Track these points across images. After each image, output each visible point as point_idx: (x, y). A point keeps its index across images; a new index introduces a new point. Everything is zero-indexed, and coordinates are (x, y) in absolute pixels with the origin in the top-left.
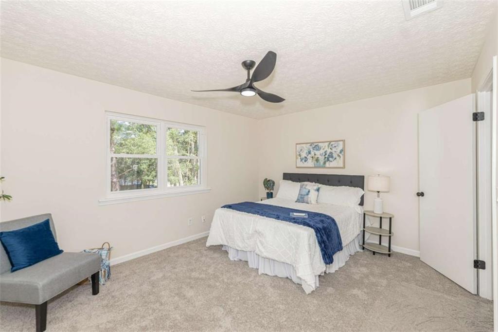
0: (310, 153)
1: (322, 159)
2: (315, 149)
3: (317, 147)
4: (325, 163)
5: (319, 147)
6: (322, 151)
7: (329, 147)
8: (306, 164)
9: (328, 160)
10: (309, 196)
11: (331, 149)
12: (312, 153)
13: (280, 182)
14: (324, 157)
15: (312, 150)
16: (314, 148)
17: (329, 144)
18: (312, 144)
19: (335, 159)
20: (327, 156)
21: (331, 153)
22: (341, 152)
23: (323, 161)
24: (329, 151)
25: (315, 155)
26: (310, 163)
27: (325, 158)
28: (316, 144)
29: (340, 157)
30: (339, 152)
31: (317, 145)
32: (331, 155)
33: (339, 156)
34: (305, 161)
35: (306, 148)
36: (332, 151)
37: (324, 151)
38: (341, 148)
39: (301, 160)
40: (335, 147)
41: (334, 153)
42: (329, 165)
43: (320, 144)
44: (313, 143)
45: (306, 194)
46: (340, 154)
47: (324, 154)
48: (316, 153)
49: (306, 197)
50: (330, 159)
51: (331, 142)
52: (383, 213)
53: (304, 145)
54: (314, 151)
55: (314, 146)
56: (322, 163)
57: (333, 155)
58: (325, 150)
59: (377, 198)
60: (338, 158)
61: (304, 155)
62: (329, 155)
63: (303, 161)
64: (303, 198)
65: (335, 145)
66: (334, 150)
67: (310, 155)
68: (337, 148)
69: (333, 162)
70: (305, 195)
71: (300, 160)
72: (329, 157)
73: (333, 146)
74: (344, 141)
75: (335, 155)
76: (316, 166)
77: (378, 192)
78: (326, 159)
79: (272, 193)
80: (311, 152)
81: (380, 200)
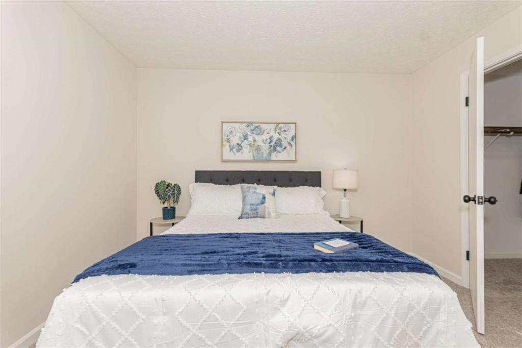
0: (246, 137)
1: (265, 148)
2: (254, 132)
3: (257, 129)
4: (270, 154)
5: (260, 129)
6: (265, 136)
7: (276, 131)
8: (238, 156)
9: (275, 150)
10: (266, 204)
11: (279, 133)
12: (251, 138)
13: (191, 186)
14: (268, 146)
15: (249, 133)
16: (253, 130)
17: (277, 126)
18: (249, 124)
19: (285, 148)
20: (273, 144)
21: (279, 140)
22: (292, 139)
23: (268, 151)
24: (276, 136)
25: (255, 141)
26: (246, 154)
27: (271, 146)
28: (257, 125)
29: (292, 146)
30: (290, 138)
31: (257, 127)
32: (279, 143)
33: (290, 144)
34: (238, 151)
35: (240, 130)
36: (280, 137)
37: (268, 137)
38: (292, 133)
39: (231, 149)
40: (285, 131)
41: (282, 139)
42: (276, 157)
43: (263, 126)
44: (251, 123)
45: (259, 202)
46: (292, 142)
47: (269, 141)
48: (256, 140)
49: (260, 208)
50: (278, 148)
51: (279, 124)
52: (351, 216)
53: (237, 125)
54: (254, 135)
55: (253, 128)
56: (265, 155)
57: (282, 143)
58: (271, 134)
59: (343, 197)
60: (288, 147)
61: (235, 140)
62: (275, 143)
63: (234, 150)
64: (255, 210)
65: (285, 129)
66: (283, 135)
67: (246, 142)
68: (287, 132)
69: (282, 153)
70: (258, 205)
71: (228, 149)
72: (276, 146)
73: (282, 130)
74: (295, 124)
75: (284, 143)
76: (256, 158)
77: (345, 190)
78: (272, 148)
79: (173, 209)
80: (249, 137)
81: (347, 200)
